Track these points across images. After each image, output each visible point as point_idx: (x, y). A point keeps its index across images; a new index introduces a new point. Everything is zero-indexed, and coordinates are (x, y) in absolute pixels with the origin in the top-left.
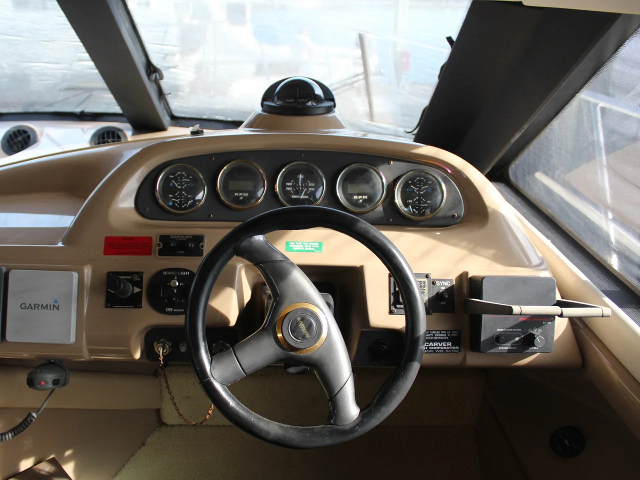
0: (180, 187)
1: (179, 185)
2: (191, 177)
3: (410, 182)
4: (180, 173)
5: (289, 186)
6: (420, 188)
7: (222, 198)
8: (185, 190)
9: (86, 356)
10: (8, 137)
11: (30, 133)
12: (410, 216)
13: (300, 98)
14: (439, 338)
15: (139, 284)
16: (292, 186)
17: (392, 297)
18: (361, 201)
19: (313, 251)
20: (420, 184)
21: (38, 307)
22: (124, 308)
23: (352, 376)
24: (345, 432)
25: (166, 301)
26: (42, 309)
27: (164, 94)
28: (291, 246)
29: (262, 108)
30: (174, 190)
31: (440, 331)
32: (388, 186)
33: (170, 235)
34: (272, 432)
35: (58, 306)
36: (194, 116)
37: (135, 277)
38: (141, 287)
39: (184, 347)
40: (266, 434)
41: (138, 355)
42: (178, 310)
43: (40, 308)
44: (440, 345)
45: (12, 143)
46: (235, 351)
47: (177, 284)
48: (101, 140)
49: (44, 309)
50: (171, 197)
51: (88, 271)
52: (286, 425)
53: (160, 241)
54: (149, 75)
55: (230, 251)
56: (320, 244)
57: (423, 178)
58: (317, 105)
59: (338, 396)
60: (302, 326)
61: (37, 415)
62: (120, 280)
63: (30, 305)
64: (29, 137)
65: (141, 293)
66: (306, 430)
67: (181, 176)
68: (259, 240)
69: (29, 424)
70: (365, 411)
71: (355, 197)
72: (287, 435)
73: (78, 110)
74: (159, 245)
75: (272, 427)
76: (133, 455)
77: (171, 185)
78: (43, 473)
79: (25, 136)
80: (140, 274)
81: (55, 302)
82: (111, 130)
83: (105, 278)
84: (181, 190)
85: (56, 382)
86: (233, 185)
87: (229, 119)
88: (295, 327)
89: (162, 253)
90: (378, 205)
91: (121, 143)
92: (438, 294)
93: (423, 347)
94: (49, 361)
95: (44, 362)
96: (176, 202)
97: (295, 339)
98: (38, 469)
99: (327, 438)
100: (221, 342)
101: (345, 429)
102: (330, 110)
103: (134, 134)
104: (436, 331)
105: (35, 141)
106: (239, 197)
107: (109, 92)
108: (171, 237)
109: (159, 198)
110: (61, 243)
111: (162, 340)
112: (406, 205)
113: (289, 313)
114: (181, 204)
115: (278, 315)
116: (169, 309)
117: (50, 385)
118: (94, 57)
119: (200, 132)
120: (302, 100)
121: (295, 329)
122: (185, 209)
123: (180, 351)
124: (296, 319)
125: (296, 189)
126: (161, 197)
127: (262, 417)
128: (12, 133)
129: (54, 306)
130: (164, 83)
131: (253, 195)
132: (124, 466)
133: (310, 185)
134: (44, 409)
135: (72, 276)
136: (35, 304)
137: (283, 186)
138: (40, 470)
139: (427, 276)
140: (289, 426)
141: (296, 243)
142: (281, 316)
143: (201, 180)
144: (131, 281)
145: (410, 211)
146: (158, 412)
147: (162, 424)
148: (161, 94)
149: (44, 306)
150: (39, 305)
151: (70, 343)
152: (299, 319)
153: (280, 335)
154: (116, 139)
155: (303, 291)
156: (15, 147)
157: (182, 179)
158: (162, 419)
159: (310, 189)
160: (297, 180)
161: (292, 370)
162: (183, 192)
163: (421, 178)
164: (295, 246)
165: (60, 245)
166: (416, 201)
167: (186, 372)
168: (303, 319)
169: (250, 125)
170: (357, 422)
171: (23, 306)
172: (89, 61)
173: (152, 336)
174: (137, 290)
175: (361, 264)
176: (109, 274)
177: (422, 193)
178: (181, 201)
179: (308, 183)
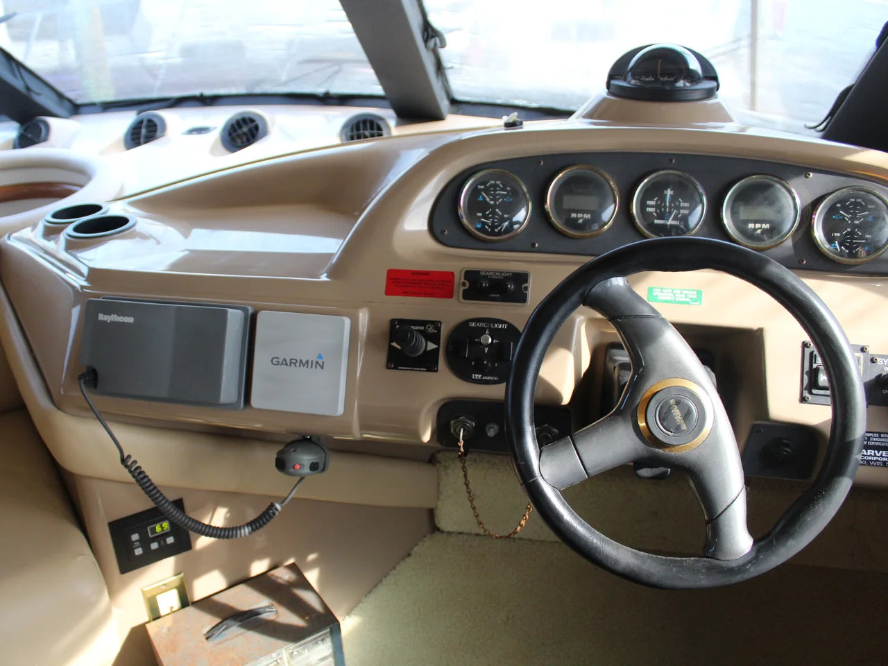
0: (492, 203)
1: (491, 200)
2: (508, 189)
3: (838, 205)
4: (493, 182)
5: (652, 206)
6: (854, 214)
7: (553, 219)
8: (500, 207)
9: (356, 434)
10: (229, 127)
11: (258, 122)
12: (837, 257)
13: (663, 75)
14: (877, 444)
15: (435, 338)
16: (655, 206)
17: (806, 378)
18: (759, 231)
19: (687, 303)
20: (855, 209)
21: (295, 364)
22: (413, 370)
23: (744, 489)
24: (731, 571)
25: (473, 363)
26: (300, 366)
27: (444, 68)
28: (655, 294)
29: (607, 90)
30: (484, 206)
31: (880, 433)
32: (803, 211)
33: (479, 271)
34: (621, 560)
35: (323, 362)
36: (484, 100)
37: (429, 327)
38: (437, 342)
39: (492, 430)
40: (613, 562)
41: (426, 437)
42: (489, 378)
43: (298, 364)
44: (877, 455)
45: (234, 134)
46: (575, 440)
47: (490, 341)
48: (355, 132)
49: (304, 366)
50: (480, 217)
51: (363, 317)
52: (642, 553)
53: (465, 279)
54: (426, 41)
55: (575, 298)
56: (699, 293)
57: (860, 200)
58: (692, 85)
59: (722, 517)
60: (676, 413)
61: (281, 507)
62: (412, 331)
63: (285, 359)
64: (257, 128)
65: (437, 350)
66: (671, 561)
67: (495, 186)
68: (618, 285)
69: (271, 517)
70: (762, 543)
71: (751, 226)
72: (644, 567)
73: (320, 90)
74: (464, 284)
75: (622, 555)
76: (394, 568)
77: (480, 199)
78: (280, 581)
79: (251, 125)
80: (437, 325)
81: (318, 358)
82: (369, 118)
83: (386, 327)
84: (494, 207)
85: (314, 467)
86: (569, 202)
87: (534, 105)
88: (665, 414)
89: (468, 295)
90: (788, 238)
91: (383, 139)
92: (879, 377)
93: (858, 455)
94: (304, 437)
95: (296, 437)
96: (486, 223)
97: (665, 431)
98: (273, 575)
99: (702, 577)
100: (546, 425)
101: (731, 566)
102: (710, 93)
103: (398, 124)
104: (873, 433)
105: (265, 133)
106: (577, 219)
107: (369, 65)
108: (482, 273)
109: (464, 216)
110: (325, 275)
111: (462, 418)
112: (830, 240)
113: (658, 392)
114: (493, 227)
115: (642, 394)
116: (477, 376)
117: (307, 470)
118: (352, 16)
119: (518, 124)
120: (665, 79)
121: (665, 417)
122: (500, 233)
123: (486, 434)
124: (667, 402)
125: (660, 210)
126: (466, 214)
127: (608, 539)
128: (234, 122)
129: (317, 363)
130: (444, 53)
131: (596, 216)
132: (381, 581)
133: (682, 205)
134: (292, 498)
135: (343, 322)
136: (291, 359)
137: (643, 206)
138: (277, 577)
139: (863, 350)
140: (647, 554)
141: (664, 291)
142: (645, 396)
143: (524, 194)
144: (423, 333)
145: (837, 249)
146: (431, 513)
147: (435, 529)
148: (439, 67)
149: (304, 362)
150: (297, 361)
151: (335, 415)
152: (672, 401)
153: (642, 424)
154: (375, 131)
155: (679, 362)
156: (239, 141)
157: (496, 190)
158: (437, 522)
159: (682, 211)
160: (663, 198)
161: (645, 472)
162: (497, 210)
163: (858, 200)
164: (661, 294)
165: (324, 278)
166: (847, 234)
167: (475, 461)
168: (678, 403)
169: (590, 115)
170: (749, 558)
171: (275, 361)
172: (344, 21)
173: (448, 412)
174: (431, 346)
175: (761, 326)
176: (393, 322)
177: (857, 222)
178: (493, 222)
179: (680, 203)
